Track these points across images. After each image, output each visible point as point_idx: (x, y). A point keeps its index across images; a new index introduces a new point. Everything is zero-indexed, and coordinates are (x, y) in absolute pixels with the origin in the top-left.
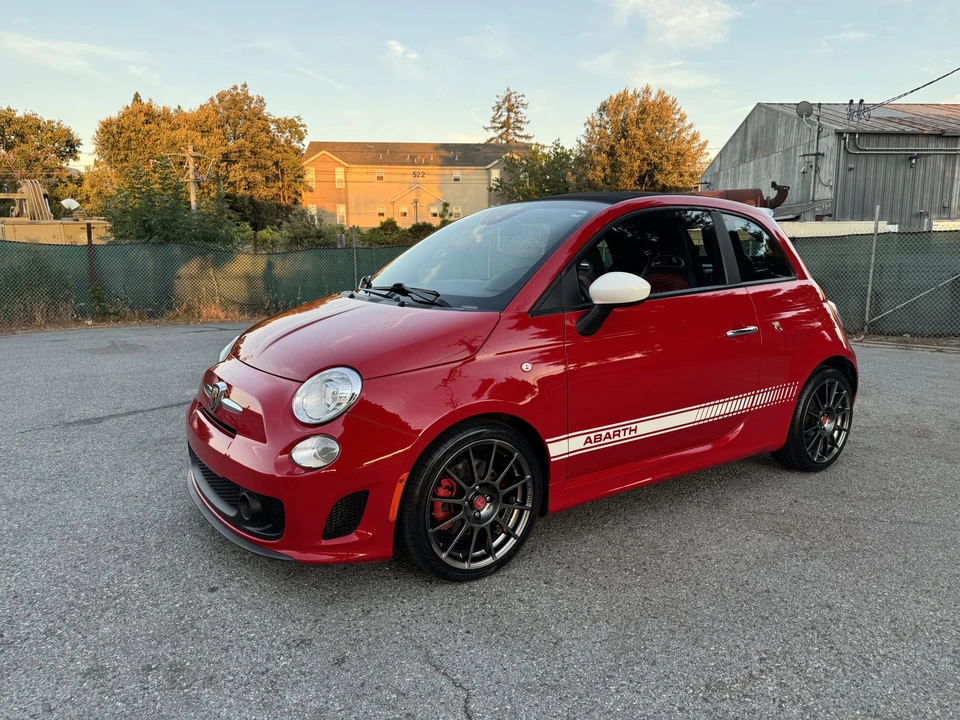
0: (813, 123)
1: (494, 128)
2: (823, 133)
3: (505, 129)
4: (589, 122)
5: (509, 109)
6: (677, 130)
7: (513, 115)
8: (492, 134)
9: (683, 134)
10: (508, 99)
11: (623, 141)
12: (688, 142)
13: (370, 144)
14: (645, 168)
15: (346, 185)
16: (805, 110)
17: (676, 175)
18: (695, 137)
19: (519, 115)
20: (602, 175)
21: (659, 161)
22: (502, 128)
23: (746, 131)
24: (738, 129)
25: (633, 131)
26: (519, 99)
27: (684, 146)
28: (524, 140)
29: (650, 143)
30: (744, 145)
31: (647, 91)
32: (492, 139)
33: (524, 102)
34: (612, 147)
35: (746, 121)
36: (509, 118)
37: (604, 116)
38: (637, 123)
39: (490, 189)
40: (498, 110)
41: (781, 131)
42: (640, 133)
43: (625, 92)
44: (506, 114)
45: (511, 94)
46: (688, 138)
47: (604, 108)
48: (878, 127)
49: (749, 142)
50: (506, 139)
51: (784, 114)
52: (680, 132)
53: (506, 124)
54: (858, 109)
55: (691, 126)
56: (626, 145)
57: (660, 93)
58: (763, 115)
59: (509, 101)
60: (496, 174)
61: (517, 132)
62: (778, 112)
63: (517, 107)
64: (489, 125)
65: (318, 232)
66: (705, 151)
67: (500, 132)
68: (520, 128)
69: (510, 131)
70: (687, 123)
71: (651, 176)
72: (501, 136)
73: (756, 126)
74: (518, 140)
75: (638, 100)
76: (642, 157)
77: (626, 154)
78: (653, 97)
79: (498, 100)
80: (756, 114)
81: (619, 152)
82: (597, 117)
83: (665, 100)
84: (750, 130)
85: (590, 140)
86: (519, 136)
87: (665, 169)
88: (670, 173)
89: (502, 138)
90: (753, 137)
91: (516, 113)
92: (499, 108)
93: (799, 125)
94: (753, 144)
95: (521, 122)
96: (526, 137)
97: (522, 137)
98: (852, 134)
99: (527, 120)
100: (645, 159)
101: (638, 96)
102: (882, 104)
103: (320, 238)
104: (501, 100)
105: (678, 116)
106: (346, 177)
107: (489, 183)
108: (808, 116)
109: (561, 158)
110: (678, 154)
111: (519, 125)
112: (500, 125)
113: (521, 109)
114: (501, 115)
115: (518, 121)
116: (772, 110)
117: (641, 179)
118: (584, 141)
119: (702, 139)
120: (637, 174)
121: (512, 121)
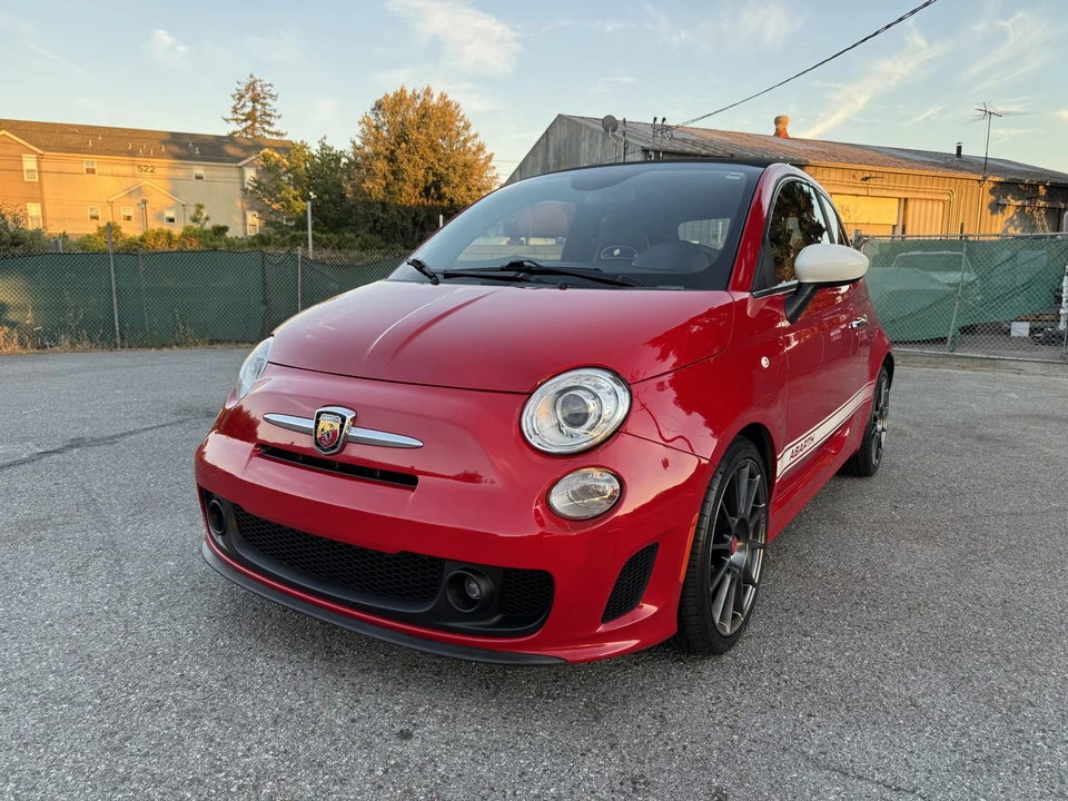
0: (618, 139)
1: (236, 120)
2: (629, 150)
3: (249, 123)
4: (364, 122)
5: (254, 100)
6: (462, 138)
7: (259, 107)
8: (234, 127)
9: (469, 145)
10: (251, 86)
11: (403, 145)
12: (474, 153)
13: (73, 126)
14: (431, 178)
15: (40, 177)
16: (610, 124)
17: (463, 189)
18: (480, 148)
19: (267, 107)
20: (384, 183)
21: (445, 172)
22: (245, 120)
23: (547, 144)
24: (539, 141)
25: (414, 135)
26: (266, 89)
27: (469, 157)
28: (275, 137)
29: (434, 151)
30: (546, 159)
31: (428, 92)
32: (234, 133)
33: (273, 92)
34: (393, 152)
35: (547, 132)
36: (254, 109)
37: (380, 116)
38: (418, 128)
39: (245, 190)
40: (239, 99)
41: (585, 145)
42: (423, 137)
43: (403, 91)
44: (251, 104)
45: (255, 82)
46: (474, 149)
47: (379, 106)
48: (677, 147)
49: (551, 155)
50: (252, 134)
51: (587, 127)
52: (465, 141)
53: (250, 116)
54: (662, 129)
55: (476, 136)
56: (408, 151)
57: (443, 96)
58: (565, 128)
59: (254, 90)
60: (250, 174)
61: (266, 127)
62: (581, 125)
63: (264, 98)
64: (231, 116)
65: (14, 237)
66: (492, 164)
67: (244, 125)
68: (269, 123)
69: (257, 125)
70: (472, 132)
71: (437, 188)
72: (245, 130)
73: (558, 137)
74: (268, 136)
75: (419, 102)
76: (426, 165)
77: (409, 161)
78: (435, 100)
79: (239, 87)
80: (558, 126)
81: (400, 158)
82: (373, 117)
83: (448, 104)
84: (552, 143)
85: (366, 142)
86: (268, 132)
87: (452, 182)
88: (457, 186)
89: (247, 133)
90: (555, 151)
91: (263, 105)
92: (242, 97)
93: (604, 140)
94: (555, 157)
95: (270, 115)
96: (277, 134)
97: (272, 133)
98: (657, 152)
99: (277, 114)
100: (429, 168)
101: (418, 97)
102: (677, 127)
103: (16, 245)
104: (243, 88)
105: (462, 124)
106: (39, 166)
107: (243, 183)
108: (613, 131)
109: (330, 159)
110: (465, 165)
111: (268, 119)
112: (243, 117)
113: (269, 101)
114: (244, 106)
115: (265, 114)
116: (575, 122)
117: (427, 190)
118: (359, 142)
119: (488, 151)
120: (422, 185)
121: (258, 113)
